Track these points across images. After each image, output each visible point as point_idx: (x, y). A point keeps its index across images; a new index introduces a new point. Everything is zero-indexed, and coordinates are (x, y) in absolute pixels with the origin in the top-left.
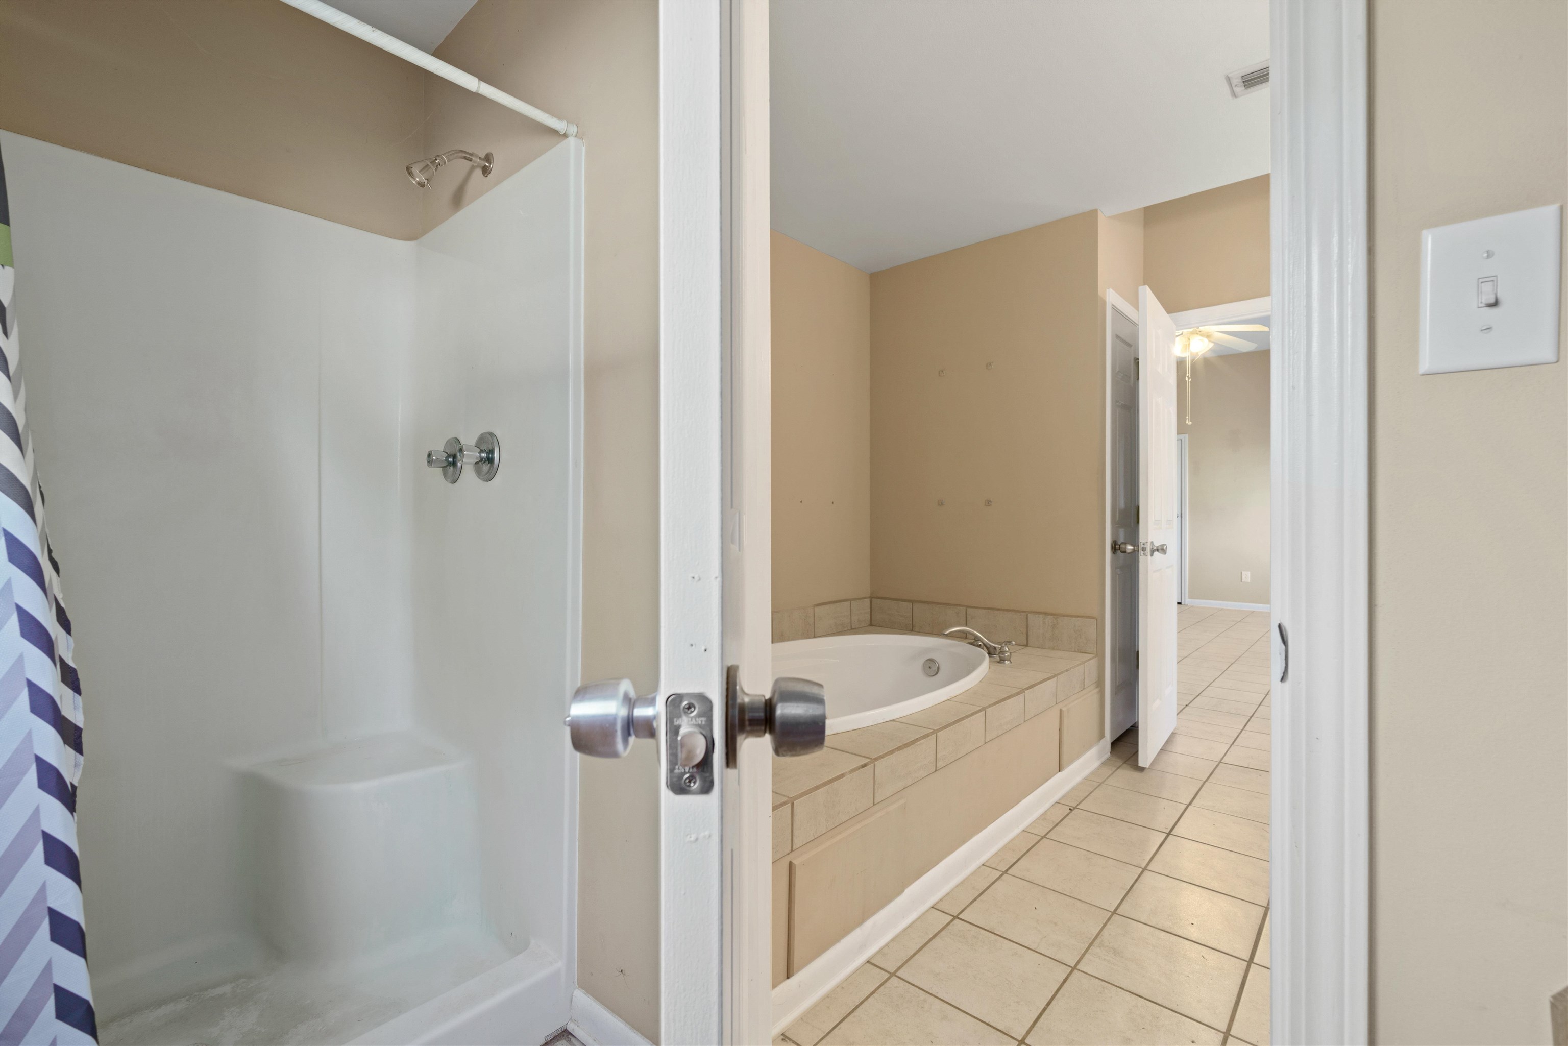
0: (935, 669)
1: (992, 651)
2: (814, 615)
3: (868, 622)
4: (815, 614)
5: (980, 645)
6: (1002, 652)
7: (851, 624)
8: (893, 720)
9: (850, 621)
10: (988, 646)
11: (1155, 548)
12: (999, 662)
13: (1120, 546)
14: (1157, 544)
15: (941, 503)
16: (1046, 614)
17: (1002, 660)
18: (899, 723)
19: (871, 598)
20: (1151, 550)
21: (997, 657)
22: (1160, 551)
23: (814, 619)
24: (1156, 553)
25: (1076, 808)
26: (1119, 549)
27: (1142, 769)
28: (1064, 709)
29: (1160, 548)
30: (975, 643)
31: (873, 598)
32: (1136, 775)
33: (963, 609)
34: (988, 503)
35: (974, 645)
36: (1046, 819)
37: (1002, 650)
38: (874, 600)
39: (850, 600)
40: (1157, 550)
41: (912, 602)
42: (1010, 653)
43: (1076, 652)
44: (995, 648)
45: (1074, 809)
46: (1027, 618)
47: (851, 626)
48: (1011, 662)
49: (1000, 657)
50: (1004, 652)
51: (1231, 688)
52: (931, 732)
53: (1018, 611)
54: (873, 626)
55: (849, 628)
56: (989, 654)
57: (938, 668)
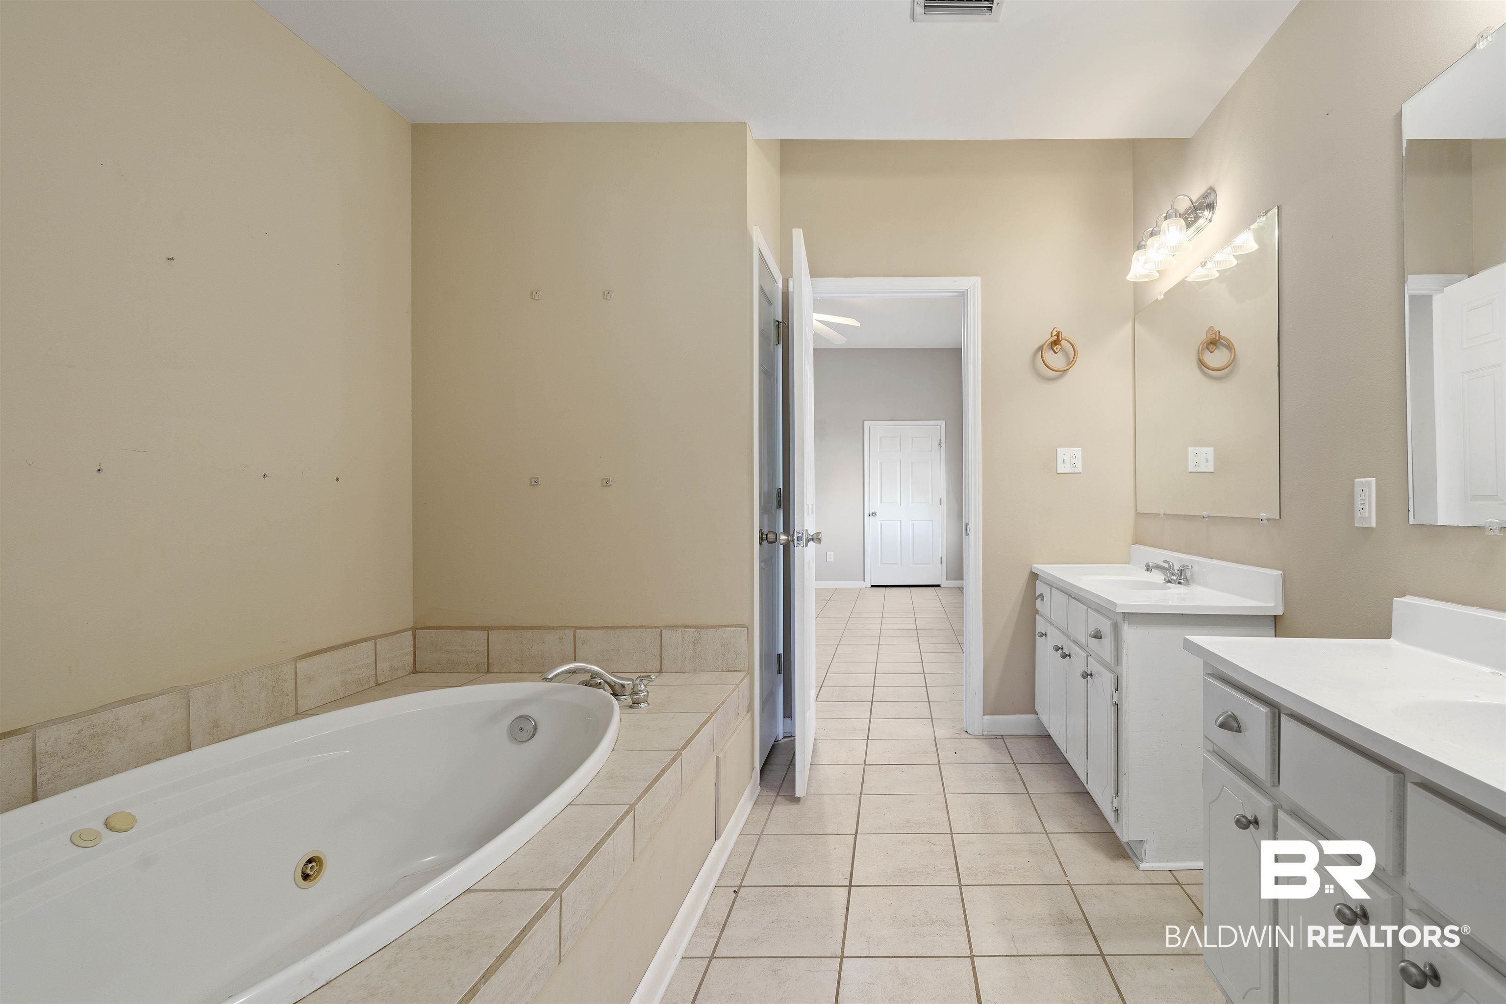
0: (529, 727)
1: (619, 691)
2: (296, 674)
3: (409, 668)
4: (299, 673)
5: (600, 683)
6: (634, 692)
7: (376, 676)
8: (469, 891)
9: (374, 672)
10: (613, 684)
11: (810, 537)
12: (631, 707)
13: (767, 535)
14: (812, 532)
15: (534, 483)
16: (687, 627)
17: (635, 704)
18: (483, 894)
19: (415, 630)
20: (806, 539)
21: (627, 699)
22: (815, 540)
23: (296, 683)
24: (811, 543)
25: (741, 886)
26: (767, 540)
27: (798, 800)
28: (721, 755)
29: (815, 537)
30: (593, 682)
31: (417, 629)
32: (794, 808)
33: (570, 633)
34: (607, 483)
35: (591, 686)
36: (708, 924)
37: (635, 690)
38: (421, 633)
39: (374, 638)
40: (813, 540)
41: (488, 629)
42: (647, 691)
43: (723, 671)
44: (623, 686)
45: (739, 890)
46: (661, 636)
47: (377, 680)
48: (649, 704)
49: (632, 699)
50: (639, 691)
51: (845, 672)
52: (552, 897)
53: (648, 627)
54: (417, 672)
55: (372, 684)
56: (614, 694)
57: (535, 728)
